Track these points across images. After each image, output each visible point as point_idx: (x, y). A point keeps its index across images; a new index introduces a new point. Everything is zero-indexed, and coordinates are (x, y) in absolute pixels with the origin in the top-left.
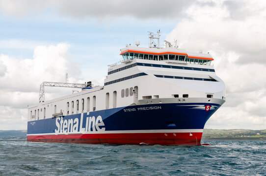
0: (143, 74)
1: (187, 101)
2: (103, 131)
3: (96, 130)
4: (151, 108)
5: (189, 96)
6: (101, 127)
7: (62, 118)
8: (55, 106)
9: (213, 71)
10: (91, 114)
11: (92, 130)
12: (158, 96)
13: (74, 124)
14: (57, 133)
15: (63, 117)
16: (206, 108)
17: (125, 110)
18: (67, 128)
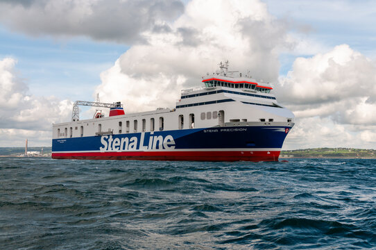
0: (231, 100)
1: (272, 124)
2: (172, 149)
3: (164, 148)
4: (236, 130)
5: (274, 121)
6: (169, 146)
7: (111, 137)
8: (100, 125)
9: (274, 98)
10: (157, 134)
11: (157, 147)
12: (246, 120)
13: (130, 143)
14: (102, 150)
15: (113, 135)
16: (286, 130)
17: (205, 131)
18: (119, 146)
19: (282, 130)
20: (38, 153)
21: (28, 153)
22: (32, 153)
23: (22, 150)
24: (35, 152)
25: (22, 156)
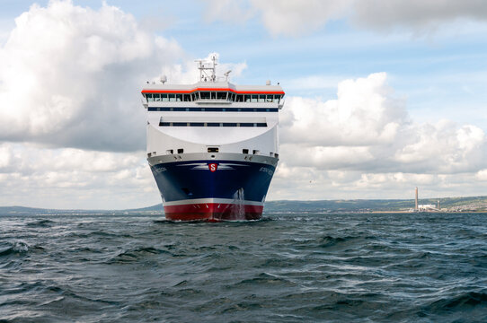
12: (155, 153)
16: (210, 167)
19: (204, 166)
20: (433, 207)
21: (420, 206)
22: (425, 207)
23: (411, 204)
24: (429, 206)
25: (411, 210)
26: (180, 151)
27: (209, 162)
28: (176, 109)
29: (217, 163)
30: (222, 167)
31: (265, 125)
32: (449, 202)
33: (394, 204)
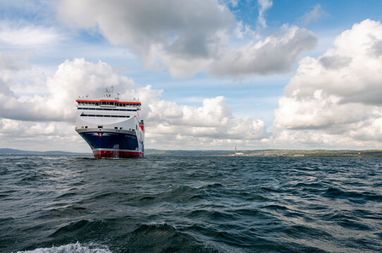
5: (88, 128)
16: (99, 135)
19: (96, 134)
21: (237, 153)
22: (239, 154)
23: (233, 152)
24: (241, 153)
25: (233, 155)
26: (86, 127)
27: (99, 133)
28: (90, 109)
29: (102, 133)
30: (104, 134)
31: (128, 117)
32: (249, 152)
33: (227, 152)
